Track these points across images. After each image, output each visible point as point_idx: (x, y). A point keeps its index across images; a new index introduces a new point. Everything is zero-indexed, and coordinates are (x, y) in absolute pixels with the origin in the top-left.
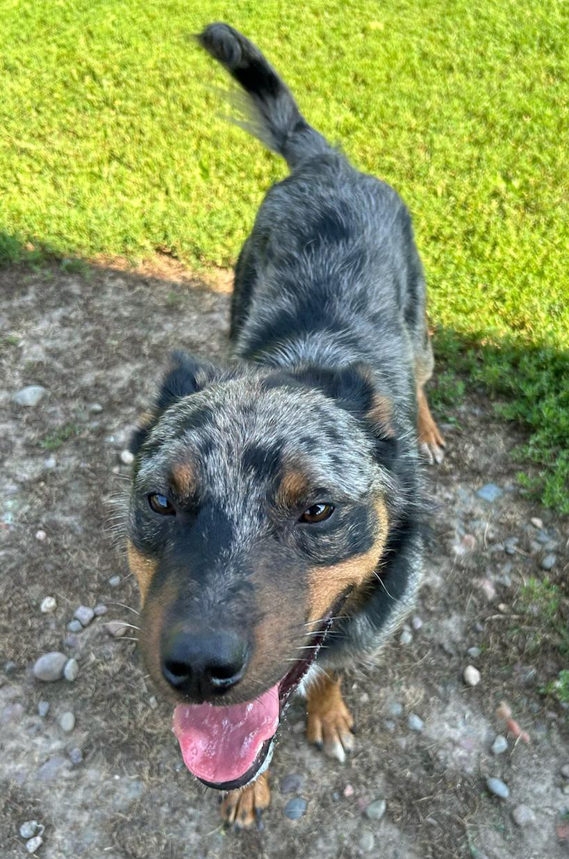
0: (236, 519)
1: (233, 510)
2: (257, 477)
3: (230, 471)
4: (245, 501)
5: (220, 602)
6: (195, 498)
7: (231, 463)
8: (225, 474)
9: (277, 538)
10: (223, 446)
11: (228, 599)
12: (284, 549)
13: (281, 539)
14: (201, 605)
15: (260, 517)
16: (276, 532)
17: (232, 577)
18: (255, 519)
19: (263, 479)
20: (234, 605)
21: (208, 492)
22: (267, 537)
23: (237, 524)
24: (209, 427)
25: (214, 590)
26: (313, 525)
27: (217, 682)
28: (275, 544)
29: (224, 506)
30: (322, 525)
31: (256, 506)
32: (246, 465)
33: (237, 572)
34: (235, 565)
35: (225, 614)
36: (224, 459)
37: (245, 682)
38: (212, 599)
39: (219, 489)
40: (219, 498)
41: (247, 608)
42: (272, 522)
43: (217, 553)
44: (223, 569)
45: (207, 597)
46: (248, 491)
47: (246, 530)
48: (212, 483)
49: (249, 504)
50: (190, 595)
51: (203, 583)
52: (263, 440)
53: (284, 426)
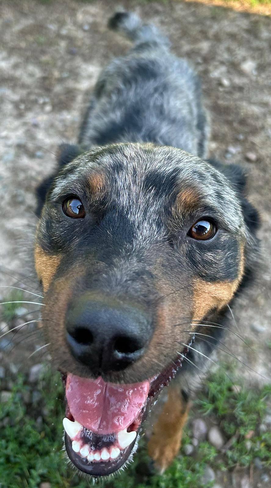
0: (137, 224)
1: (135, 217)
2: (156, 194)
3: (134, 188)
4: (145, 212)
5: (126, 281)
6: (103, 202)
7: (135, 182)
8: (129, 189)
9: (171, 245)
10: (130, 169)
11: (133, 280)
12: (177, 255)
13: (175, 247)
14: (109, 281)
15: (159, 225)
16: (171, 240)
17: (134, 265)
18: (154, 226)
19: (161, 196)
20: (138, 285)
21: (114, 201)
22: (163, 242)
23: (138, 227)
24: (119, 155)
25: (121, 270)
26: (200, 242)
27: (120, 355)
28: (169, 249)
29: (127, 214)
30: (206, 242)
31: (154, 217)
32: (147, 186)
33: (140, 261)
34: (137, 256)
35: (131, 290)
36: (129, 179)
37: (145, 359)
38: (119, 277)
39: (124, 200)
40: (123, 207)
41: (149, 290)
42: (169, 231)
43: (121, 245)
44: (128, 257)
45: (114, 275)
46: (148, 205)
47: (146, 233)
48: (118, 194)
49: (148, 214)
50: (99, 272)
51: (111, 265)
52: (162, 169)
53: (179, 161)
